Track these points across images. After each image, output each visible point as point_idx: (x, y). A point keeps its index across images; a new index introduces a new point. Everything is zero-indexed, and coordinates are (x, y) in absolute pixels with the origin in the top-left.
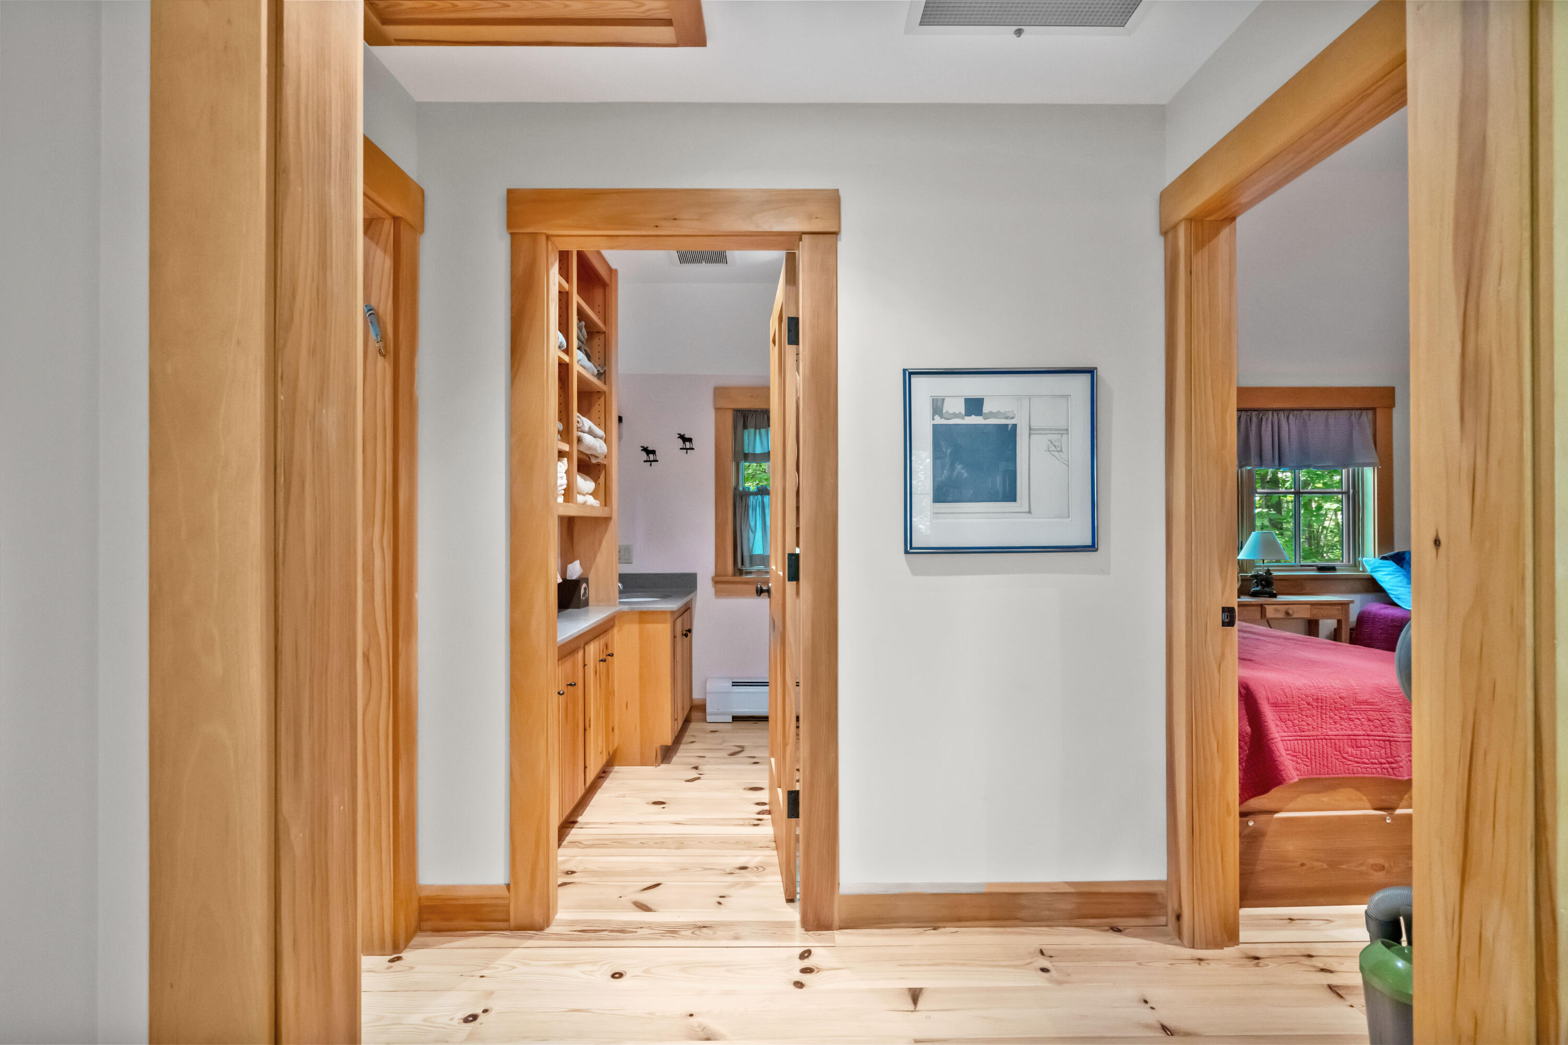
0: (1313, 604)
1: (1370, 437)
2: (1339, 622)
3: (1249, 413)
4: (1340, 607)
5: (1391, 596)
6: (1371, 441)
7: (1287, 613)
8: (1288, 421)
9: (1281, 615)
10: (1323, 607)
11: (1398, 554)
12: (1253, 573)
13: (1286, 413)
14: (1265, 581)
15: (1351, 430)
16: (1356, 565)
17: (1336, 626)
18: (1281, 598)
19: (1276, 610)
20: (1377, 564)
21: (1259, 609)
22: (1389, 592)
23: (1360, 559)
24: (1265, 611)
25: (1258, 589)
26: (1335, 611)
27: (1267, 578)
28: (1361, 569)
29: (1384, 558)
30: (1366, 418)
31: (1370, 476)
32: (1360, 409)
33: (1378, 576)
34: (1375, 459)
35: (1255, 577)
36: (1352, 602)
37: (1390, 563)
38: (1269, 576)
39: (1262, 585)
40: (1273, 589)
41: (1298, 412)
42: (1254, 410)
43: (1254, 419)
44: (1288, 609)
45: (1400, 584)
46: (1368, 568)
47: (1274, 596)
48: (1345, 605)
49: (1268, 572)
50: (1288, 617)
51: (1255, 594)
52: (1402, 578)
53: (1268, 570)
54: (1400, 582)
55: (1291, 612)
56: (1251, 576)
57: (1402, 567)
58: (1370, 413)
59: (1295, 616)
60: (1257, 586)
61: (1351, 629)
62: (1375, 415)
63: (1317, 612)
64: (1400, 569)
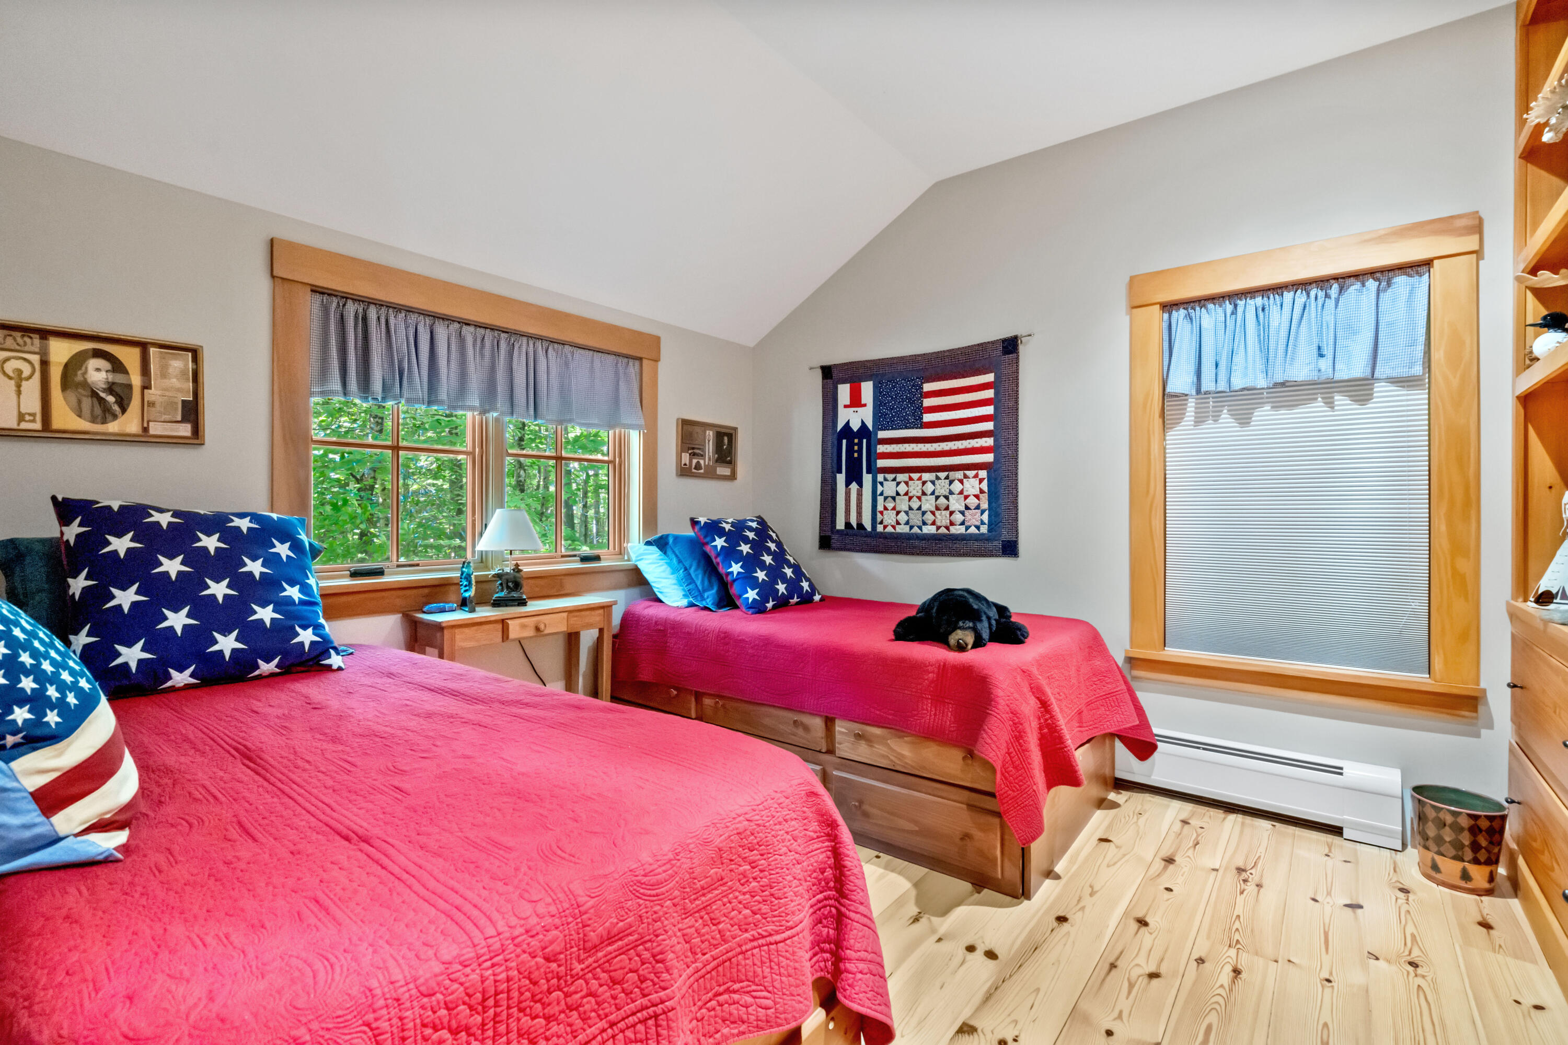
0: (571, 611)
1: (636, 392)
2: (601, 631)
3: (496, 333)
4: (601, 611)
5: (655, 590)
6: (638, 400)
7: (538, 629)
8: (546, 352)
9: (530, 632)
10: (583, 613)
11: (661, 538)
12: (496, 571)
13: (545, 344)
14: (513, 582)
15: (618, 382)
16: (621, 552)
17: (597, 635)
18: (534, 606)
19: (523, 626)
20: (641, 551)
21: (500, 626)
22: (652, 584)
23: (625, 545)
24: (508, 629)
25: (502, 594)
26: (597, 617)
27: (515, 577)
28: (626, 558)
29: (648, 543)
30: (633, 368)
31: (635, 440)
32: (627, 357)
33: (642, 566)
34: (642, 422)
35: (499, 576)
36: (615, 603)
37: (654, 549)
38: (517, 575)
39: (508, 587)
40: (522, 593)
41: (560, 347)
42: (503, 332)
43: (503, 345)
44: (539, 622)
45: (663, 575)
46: (633, 557)
47: (522, 603)
48: (606, 608)
49: (517, 569)
50: (539, 634)
51: (497, 604)
52: (666, 566)
53: (517, 565)
54: (664, 571)
55: (542, 627)
56: (494, 576)
57: (665, 553)
58: (637, 363)
59: (547, 631)
60: (502, 590)
61: (615, 636)
62: (641, 366)
63: (576, 622)
64: (663, 556)
